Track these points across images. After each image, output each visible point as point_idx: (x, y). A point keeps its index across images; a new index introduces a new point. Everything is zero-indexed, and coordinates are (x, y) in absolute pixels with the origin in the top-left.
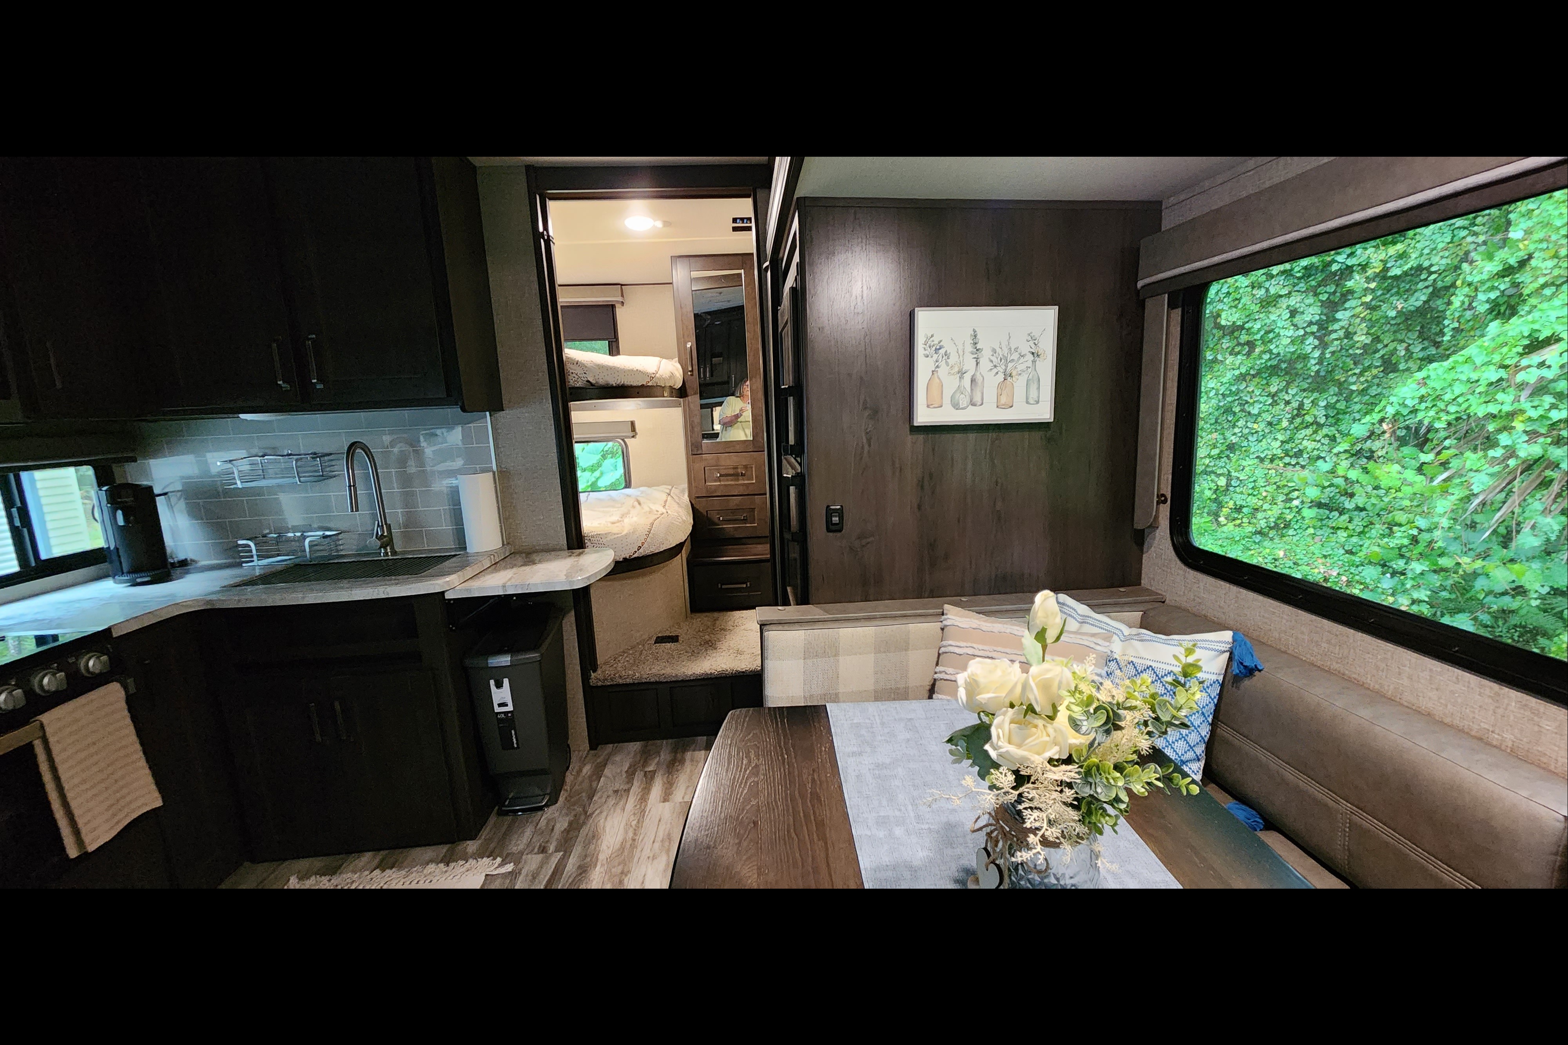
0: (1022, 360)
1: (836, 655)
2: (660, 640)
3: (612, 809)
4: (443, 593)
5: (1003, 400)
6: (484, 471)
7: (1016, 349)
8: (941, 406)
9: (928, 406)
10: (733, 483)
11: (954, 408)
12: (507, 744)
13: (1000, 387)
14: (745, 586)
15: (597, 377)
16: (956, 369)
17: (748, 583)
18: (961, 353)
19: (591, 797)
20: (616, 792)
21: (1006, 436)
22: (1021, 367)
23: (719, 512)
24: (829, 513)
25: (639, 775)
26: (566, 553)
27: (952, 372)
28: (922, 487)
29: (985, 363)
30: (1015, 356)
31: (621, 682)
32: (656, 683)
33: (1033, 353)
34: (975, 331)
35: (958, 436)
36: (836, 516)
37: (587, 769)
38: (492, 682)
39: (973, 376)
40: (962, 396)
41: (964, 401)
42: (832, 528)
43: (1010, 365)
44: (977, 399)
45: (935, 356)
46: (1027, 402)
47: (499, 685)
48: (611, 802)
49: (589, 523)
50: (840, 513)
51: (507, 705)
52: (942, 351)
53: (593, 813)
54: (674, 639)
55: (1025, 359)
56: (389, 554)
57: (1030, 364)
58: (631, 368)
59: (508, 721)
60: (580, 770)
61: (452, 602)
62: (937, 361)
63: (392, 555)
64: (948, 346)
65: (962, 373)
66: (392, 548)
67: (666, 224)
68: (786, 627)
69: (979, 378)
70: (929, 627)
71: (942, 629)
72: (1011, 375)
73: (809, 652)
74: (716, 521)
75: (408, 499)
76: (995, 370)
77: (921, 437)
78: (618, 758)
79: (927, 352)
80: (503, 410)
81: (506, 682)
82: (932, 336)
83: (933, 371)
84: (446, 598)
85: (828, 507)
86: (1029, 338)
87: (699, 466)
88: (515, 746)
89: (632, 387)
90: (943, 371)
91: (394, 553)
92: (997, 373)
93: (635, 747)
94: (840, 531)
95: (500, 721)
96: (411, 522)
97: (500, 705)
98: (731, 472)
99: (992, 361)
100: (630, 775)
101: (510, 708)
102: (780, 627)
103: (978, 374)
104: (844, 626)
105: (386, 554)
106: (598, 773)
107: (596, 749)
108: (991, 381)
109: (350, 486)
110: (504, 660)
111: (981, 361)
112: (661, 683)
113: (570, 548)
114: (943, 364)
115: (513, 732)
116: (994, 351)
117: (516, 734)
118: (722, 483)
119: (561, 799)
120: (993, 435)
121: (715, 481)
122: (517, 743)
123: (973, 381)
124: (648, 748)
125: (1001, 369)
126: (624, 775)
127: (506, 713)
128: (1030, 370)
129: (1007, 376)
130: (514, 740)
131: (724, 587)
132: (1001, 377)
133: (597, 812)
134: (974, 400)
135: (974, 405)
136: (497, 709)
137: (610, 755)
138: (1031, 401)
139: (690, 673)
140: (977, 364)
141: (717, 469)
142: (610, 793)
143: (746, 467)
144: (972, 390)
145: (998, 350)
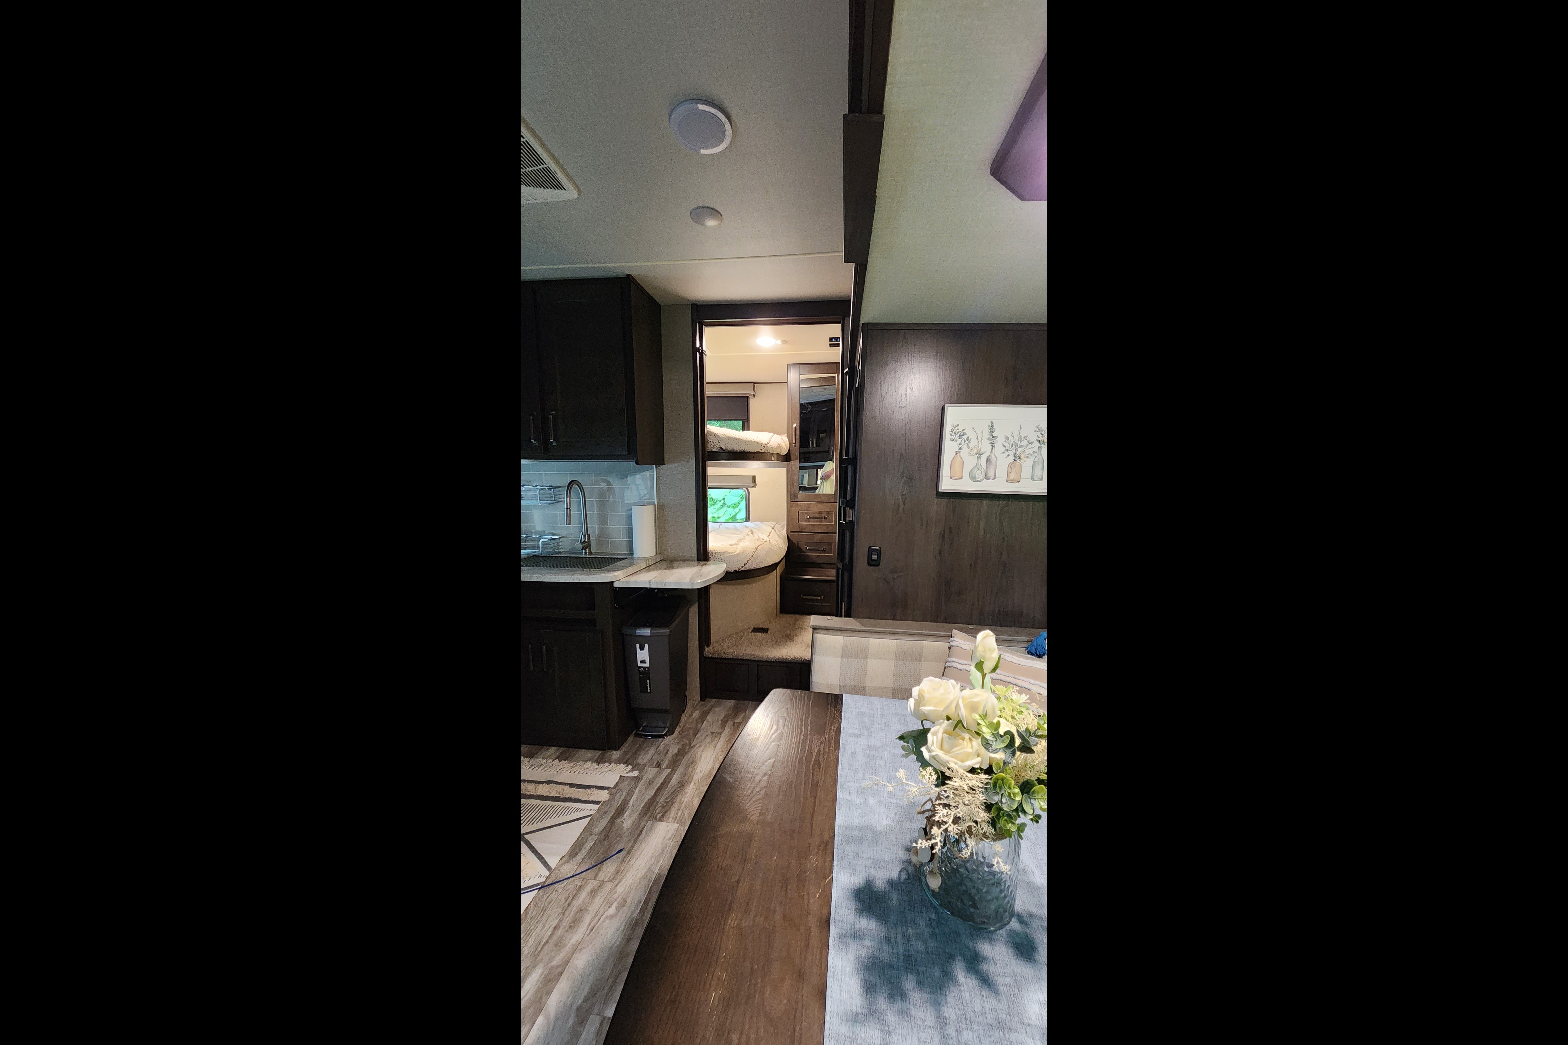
0: (1030, 446)
1: (866, 657)
2: (756, 630)
3: (708, 745)
4: (612, 582)
5: (1012, 476)
6: (649, 504)
7: (1025, 438)
8: (962, 478)
9: (951, 478)
10: (818, 523)
11: (972, 480)
12: (644, 689)
13: (1011, 466)
14: (820, 598)
15: (726, 445)
16: (975, 451)
17: (823, 597)
18: (980, 439)
19: (695, 734)
20: (712, 733)
21: (1014, 504)
22: (1028, 452)
23: (807, 543)
24: (871, 551)
25: (730, 724)
26: (696, 563)
27: (972, 453)
28: (943, 537)
29: (999, 448)
30: (1025, 443)
31: (724, 656)
32: (748, 660)
33: (1039, 441)
34: (992, 423)
35: (975, 502)
36: (875, 554)
37: (696, 714)
38: (638, 646)
39: (988, 457)
40: (979, 472)
41: (979, 475)
42: (872, 563)
43: (1020, 450)
44: (991, 474)
45: (959, 441)
46: (1033, 479)
47: (642, 648)
48: (708, 739)
49: (714, 543)
50: (879, 552)
51: (646, 663)
52: (965, 437)
53: (695, 746)
54: (765, 631)
55: (1033, 445)
56: (588, 554)
57: (1036, 449)
58: (750, 439)
59: (645, 674)
60: (691, 715)
61: (618, 589)
62: (960, 445)
63: (589, 555)
64: (970, 434)
65: (979, 454)
66: (590, 551)
67: (783, 342)
68: (830, 632)
69: (993, 458)
70: (942, 645)
71: (950, 648)
72: (1020, 458)
73: (846, 653)
74: (804, 549)
75: (603, 520)
76: (1007, 453)
77: (944, 501)
78: (717, 709)
79: (952, 437)
80: (664, 465)
81: (646, 646)
82: (958, 425)
83: (956, 452)
84: (614, 586)
85: (870, 547)
86: (1037, 430)
87: (795, 510)
88: (649, 691)
89: (749, 453)
90: (964, 452)
91: (590, 553)
92: (1009, 455)
93: (730, 703)
94: (878, 565)
95: (640, 672)
96: (603, 533)
97: (642, 662)
98: (817, 515)
99: (1005, 446)
100: (724, 722)
101: (647, 665)
102: (826, 632)
103: (993, 456)
104: (874, 636)
105: (586, 553)
106: (703, 717)
107: (704, 701)
108: (1003, 462)
109: (567, 508)
110: (647, 632)
111: (996, 446)
112: (751, 661)
113: (699, 560)
114: (965, 447)
115: (648, 681)
116: (1007, 438)
117: (649, 683)
118: (810, 523)
119: (676, 732)
120: (1002, 503)
121: (806, 521)
122: (650, 689)
123: (988, 460)
124: (739, 705)
125: (1011, 452)
126: (720, 722)
127: (645, 668)
128: (1036, 454)
129: (1017, 458)
130: (649, 687)
131: (805, 597)
132: (1011, 459)
133: (698, 745)
134: (989, 475)
135: (987, 478)
136: (639, 664)
137: (712, 707)
138: (1036, 478)
139: (772, 656)
140: (993, 447)
141: (807, 513)
142: (709, 733)
143: (828, 513)
144: (987, 467)
145: (1011, 438)
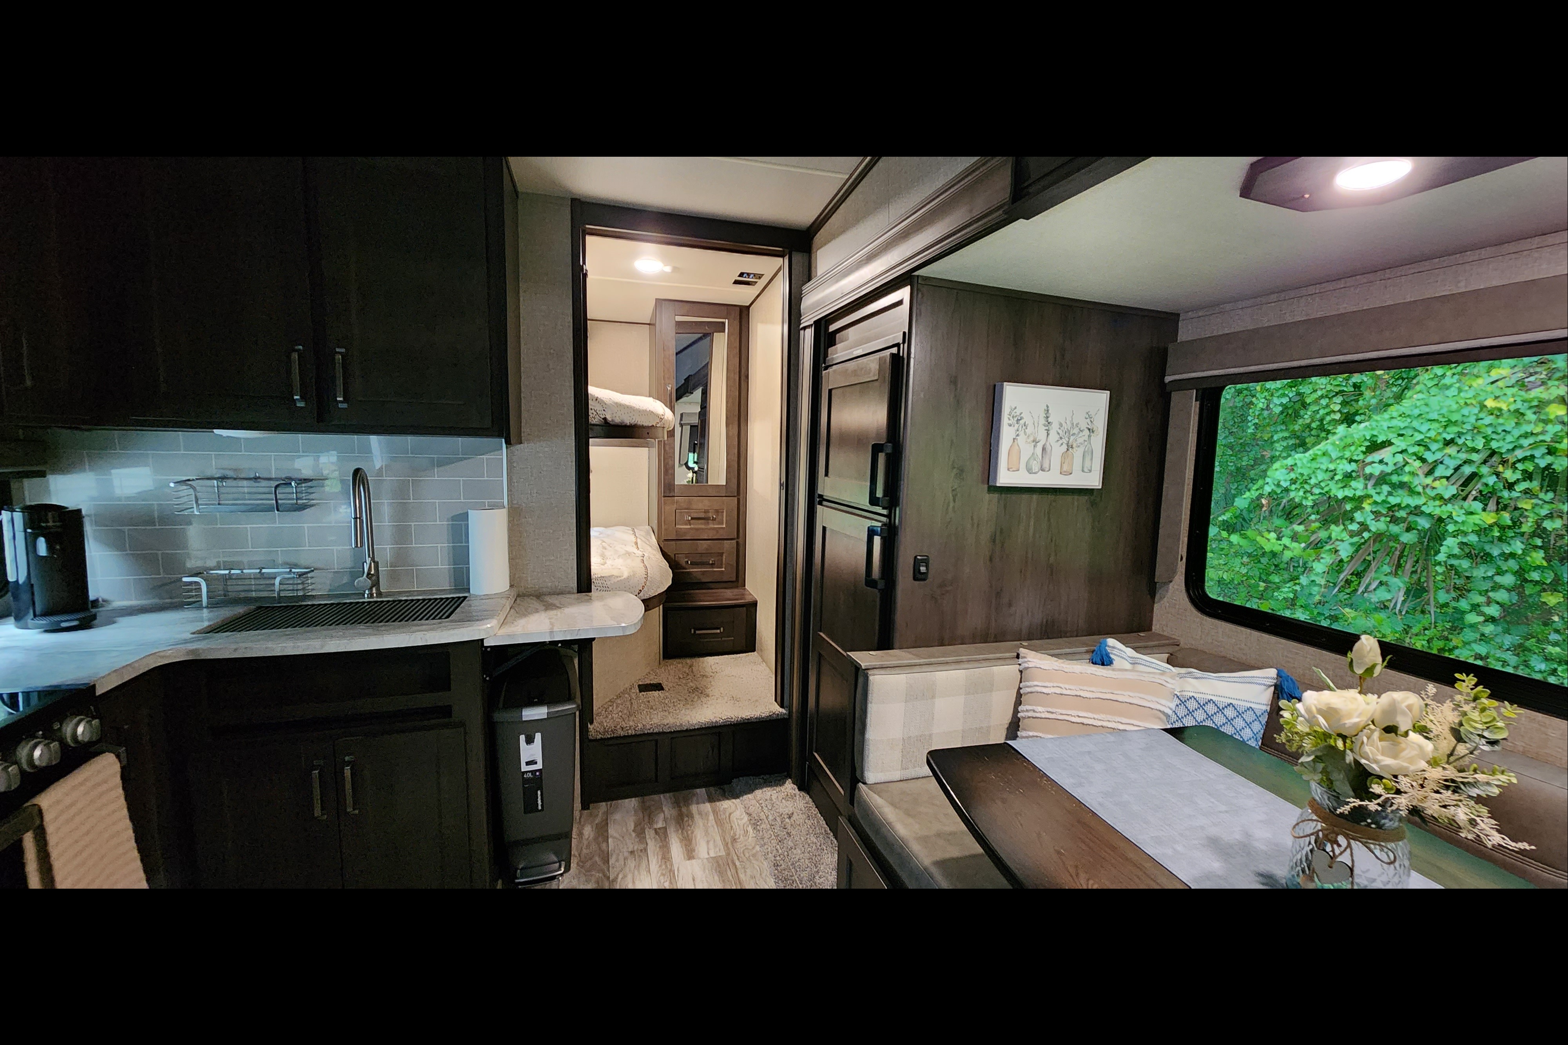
0: (1081, 434)
1: (933, 697)
2: (644, 688)
3: (636, 872)
4: (482, 640)
5: (1065, 468)
6: (492, 507)
7: (1077, 425)
8: (1018, 470)
9: (1008, 470)
10: (703, 526)
11: (1028, 471)
12: (530, 807)
13: (1064, 455)
14: (719, 631)
15: (615, 415)
16: (1032, 439)
17: (722, 629)
18: (1036, 425)
19: (606, 859)
20: (632, 852)
21: (1061, 498)
22: (1080, 440)
23: (687, 555)
24: (917, 563)
25: (649, 834)
26: (577, 596)
27: (1029, 441)
28: (994, 541)
29: (1053, 436)
30: (1076, 431)
31: (622, 734)
32: (659, 734)
33: (1089, 429)
34: (1047, 407)
35: (1025, 496)
36: (923, 566)
37: (588, 831)
38: (522, 738)
39: (1044, 446)
40: (1035, 462)
41: (1035, 467)
42: (918, 576)
43: (1072, 438)
44: (1046, 466)
45: (1017, 426)
46: (1083, 471)
47: (530, 740)
48: (631, 863)
49: (598, 566)
50: (926, 562)
51: (536, 763)
52: (1022, 422)
53: (616, 878)
54: (658, 687)
55: (1083, 434)
56: (375, 595)
57: (1086, 438)
58: (644, 408)
59: (536, 781)
60: (580, 834)
61: (489, 649)
62: (1018, 430)
63: (377, 597)
64: (1027, 419)
65: (1035, 442)
66: (378, 589)
67: (675, 269)
68: (888, 671)
69: (1048, 447)
70: (1009, 671)
71: (1021, 672)
72: (1072, 447)
73: (912, 696)
74: (684, 564)
75: (402, 534)
76: (1061, 442)
77: (996, 496)
78: (617, 816)
79: (1010, 422)
80: (521, 443)
81: (538, 737)
82: (1015, 408)
83: (1014, 439)
84: (485, 645)
85: (916, 557)
86: (1087, 416)
87: (670, 508)
88: (540, 808)
89: (643, 427)
90: (1021, 439)
91: (379, 594)
92: (1062, 444)
93: (631, 803)
94: (924, 580)
95: (526, 781)
96: (401, 557)
97: (528, 763)
98: (702, 515)
99: (1058, 434)
100: (640, 834)
101: (539, 766)
102: (882, 671)
103: (1048, 444)
104: (939, 668)
106: (602, 834)
107: (588, 809)
108: (1057, 450)
109: (356, 518)
110: (535, 713)
111: (1051, 432)
112: (664, 733)
113: (580, 591)
114: (1022, 433)
115: (539, 792)
116: (1061, 425)
117: (542, 795)
118: (692, 526)
119: (573, 865)
120: (1051, 497)
121: (686, 524)
122: (542, 805)
123: (1044, 449)
124: (648, 804)
125: (1064, 441)
126: (634, 835)
127: (533, 772)
128: (1086, 443)
129: (1070, 447)
130: (539, 802)
131: (698, 632)
132: (1065, 447)
133: (620, 876)
134: (1044, 466)
135: (1043, 470)
136: (524, 768)
137: (607, 813)
138: (1086, 470)
140: (1048, 434)
141: (688, 512)
142: (626, 854)
143: (717, 512)
144: (1042, 457)
145: (1064, 424)
